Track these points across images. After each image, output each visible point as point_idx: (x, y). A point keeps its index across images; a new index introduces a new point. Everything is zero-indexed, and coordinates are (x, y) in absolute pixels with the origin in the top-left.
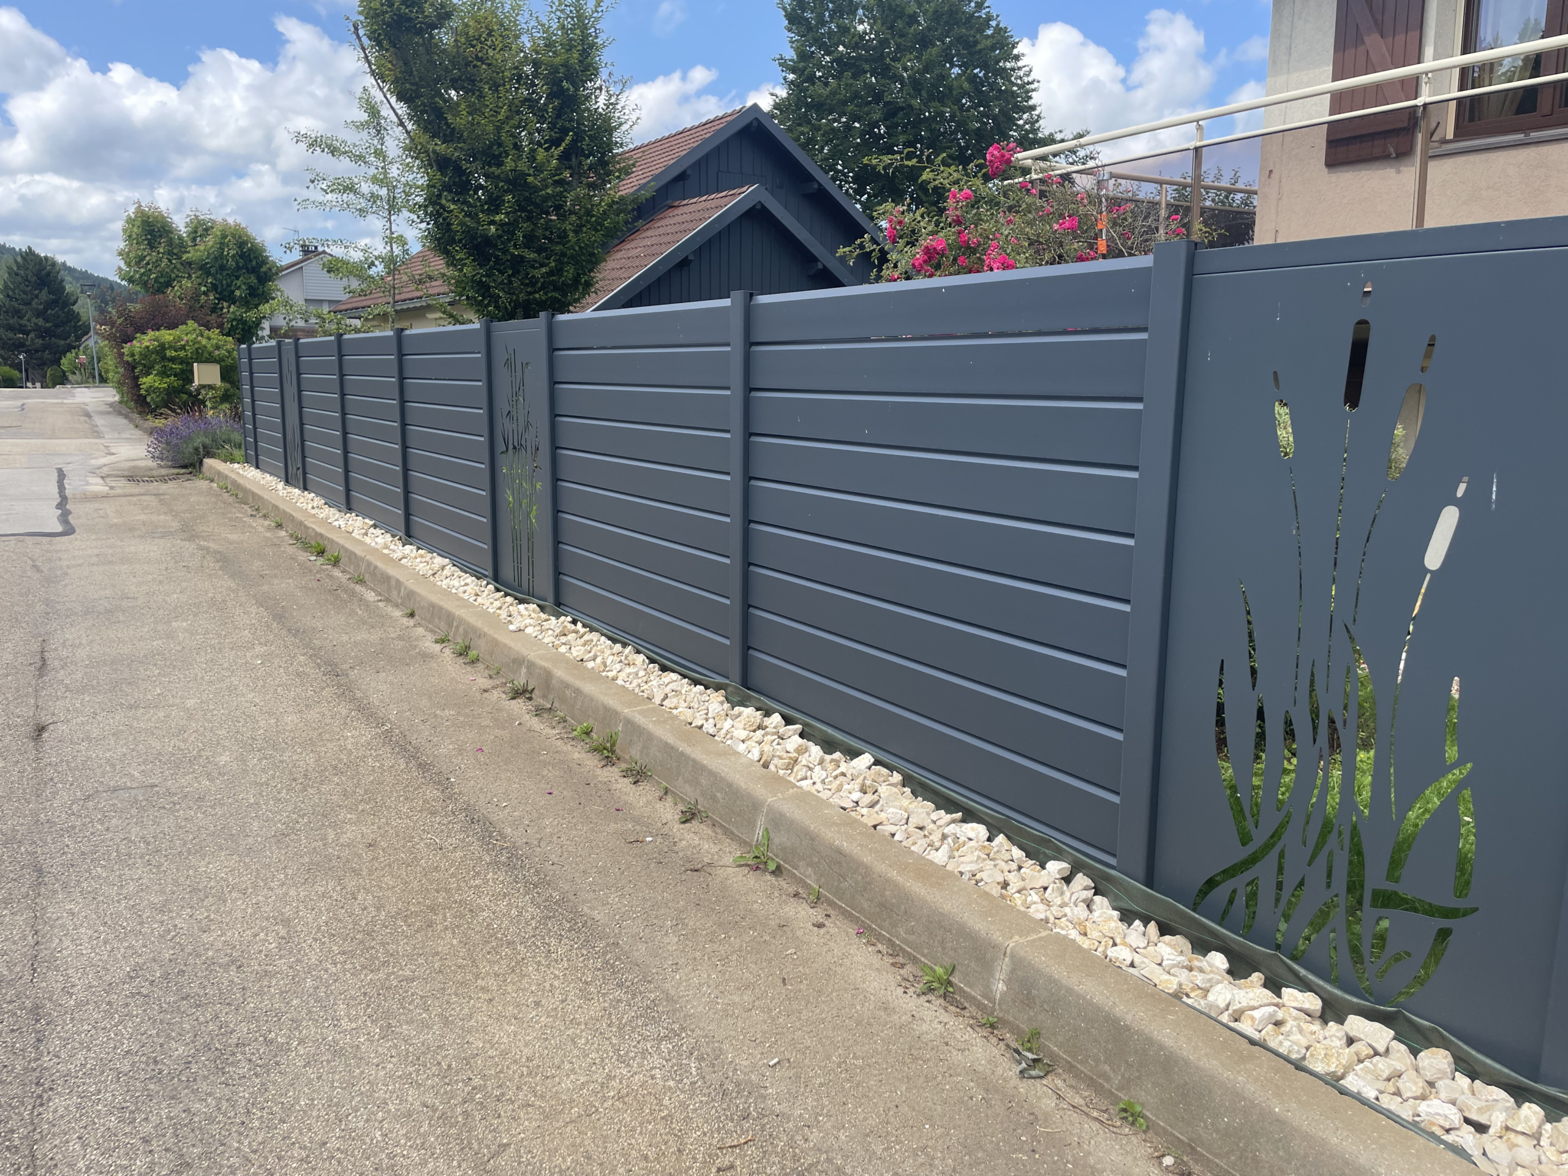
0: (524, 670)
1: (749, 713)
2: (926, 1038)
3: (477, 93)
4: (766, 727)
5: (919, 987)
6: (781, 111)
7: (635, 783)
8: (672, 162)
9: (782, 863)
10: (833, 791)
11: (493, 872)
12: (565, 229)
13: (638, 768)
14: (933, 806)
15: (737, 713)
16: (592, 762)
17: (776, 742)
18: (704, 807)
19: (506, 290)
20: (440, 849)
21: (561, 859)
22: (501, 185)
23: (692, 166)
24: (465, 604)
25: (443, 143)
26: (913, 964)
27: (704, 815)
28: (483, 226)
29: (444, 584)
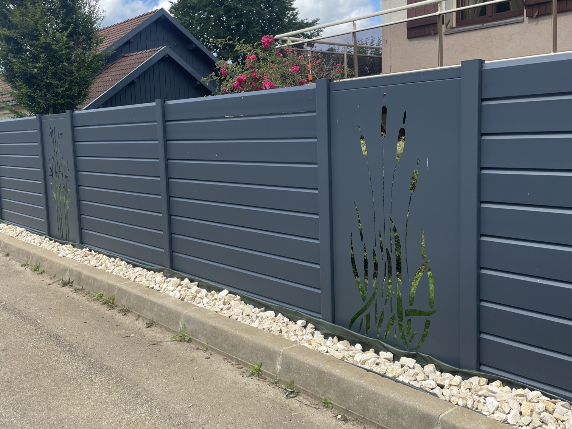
0: (68, 273)
1: (175, 280)
2: (250, 391)
3: (24, 7)
4: (182, 285)
5: (248, 374)
6: (175, 10)
7: (124, 315)
8: (123, 35)
9: (191, 337)
10: (212, 306)
11: (63, 354)
12: (72, 69)
13: (125, 308)
14: (253, 306)
15: (169, 280)
16: (104, 309)
17: (187, 290)
18: (156, 320)
19: (43, 99)
20: (37, 348)
21: (94, 347)
22: (38, 49)
23: (132, 38)
24: (35, 247)
25: (8, 30)
26: (246, 366)
27: (156, 323)
28: (30, 69)
29: (24, 239)
